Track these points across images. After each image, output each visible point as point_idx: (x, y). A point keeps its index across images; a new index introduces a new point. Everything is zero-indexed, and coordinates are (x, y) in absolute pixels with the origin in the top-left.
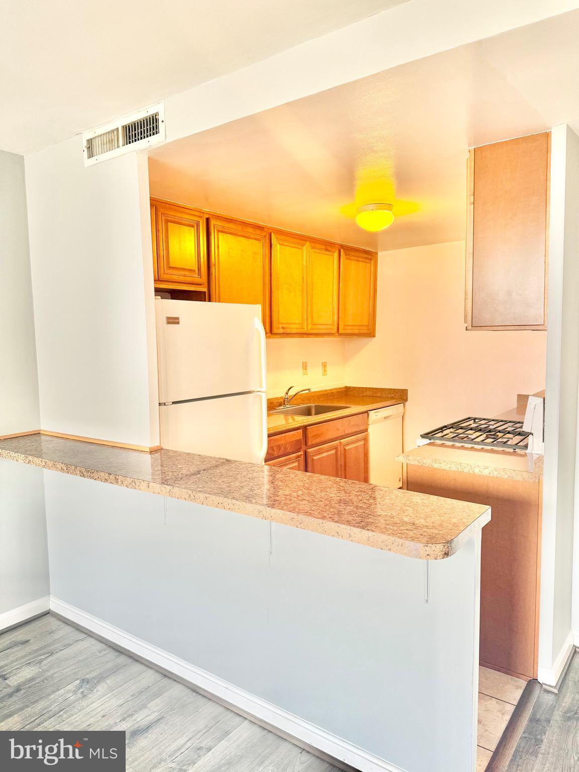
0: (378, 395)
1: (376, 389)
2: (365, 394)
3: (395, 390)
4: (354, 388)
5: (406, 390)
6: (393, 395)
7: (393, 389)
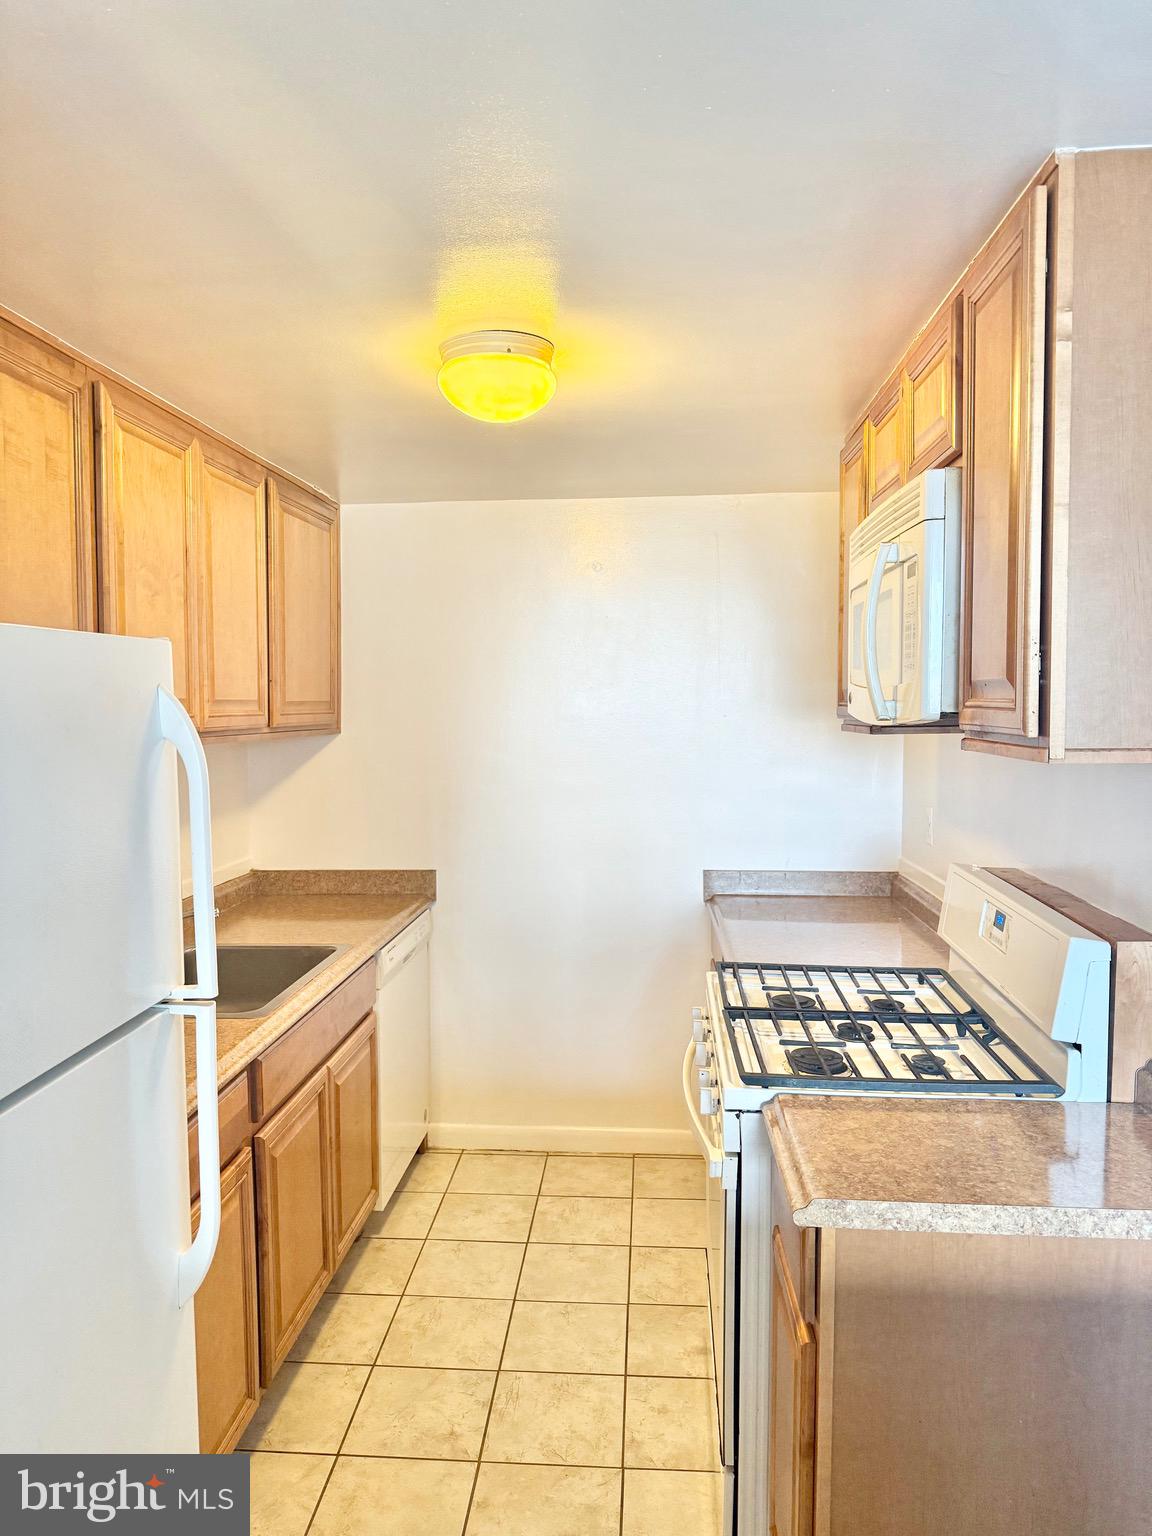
0: (355, 888)
1: (347, 873)
2: (315, 889)
3: (401, 873)
4: (280, 875)
5: (433, 872)
6: (396, 888)
7: (396, 871)
